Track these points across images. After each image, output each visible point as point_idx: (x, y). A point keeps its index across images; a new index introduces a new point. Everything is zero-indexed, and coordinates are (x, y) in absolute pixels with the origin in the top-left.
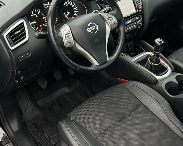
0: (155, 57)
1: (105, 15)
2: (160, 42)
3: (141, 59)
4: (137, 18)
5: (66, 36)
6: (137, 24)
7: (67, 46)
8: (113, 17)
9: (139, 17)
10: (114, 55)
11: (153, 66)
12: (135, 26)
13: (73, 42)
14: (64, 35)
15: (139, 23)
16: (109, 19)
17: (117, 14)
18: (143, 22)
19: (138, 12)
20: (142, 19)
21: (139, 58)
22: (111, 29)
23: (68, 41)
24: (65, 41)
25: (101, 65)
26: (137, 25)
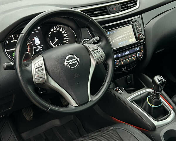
0: (155, 98)
1: (91, 47)
2: (160, 81)
3: (140, 96)
4: (137, 49)
5: (37, 70)
6: (136, 55)
7: (37, 81)
8: (99, 49)
9: (140, 48)
10: (98, 94)
11: (152, 108)
12: (134, 58)
13: (45, 77)
14: (35, 68)
15: (139, 54)
16: (94, 51)
17: (105, 45)
18: (145, 54)
19: (139, 43)
20: (144, 51)
21: (137, 96)
22: (97, 63)
23: (38, 76)
24: (35, 75)
25: (80, 105)
26: (136, 57)
